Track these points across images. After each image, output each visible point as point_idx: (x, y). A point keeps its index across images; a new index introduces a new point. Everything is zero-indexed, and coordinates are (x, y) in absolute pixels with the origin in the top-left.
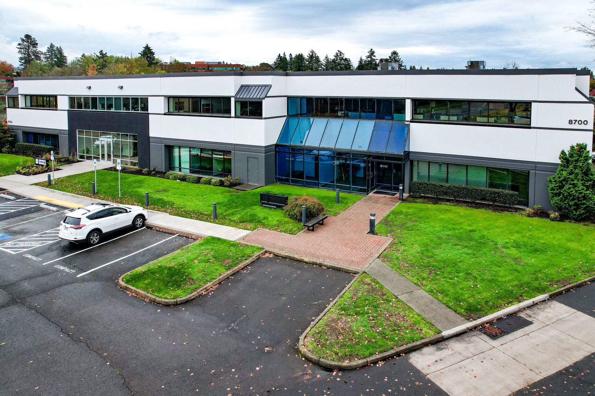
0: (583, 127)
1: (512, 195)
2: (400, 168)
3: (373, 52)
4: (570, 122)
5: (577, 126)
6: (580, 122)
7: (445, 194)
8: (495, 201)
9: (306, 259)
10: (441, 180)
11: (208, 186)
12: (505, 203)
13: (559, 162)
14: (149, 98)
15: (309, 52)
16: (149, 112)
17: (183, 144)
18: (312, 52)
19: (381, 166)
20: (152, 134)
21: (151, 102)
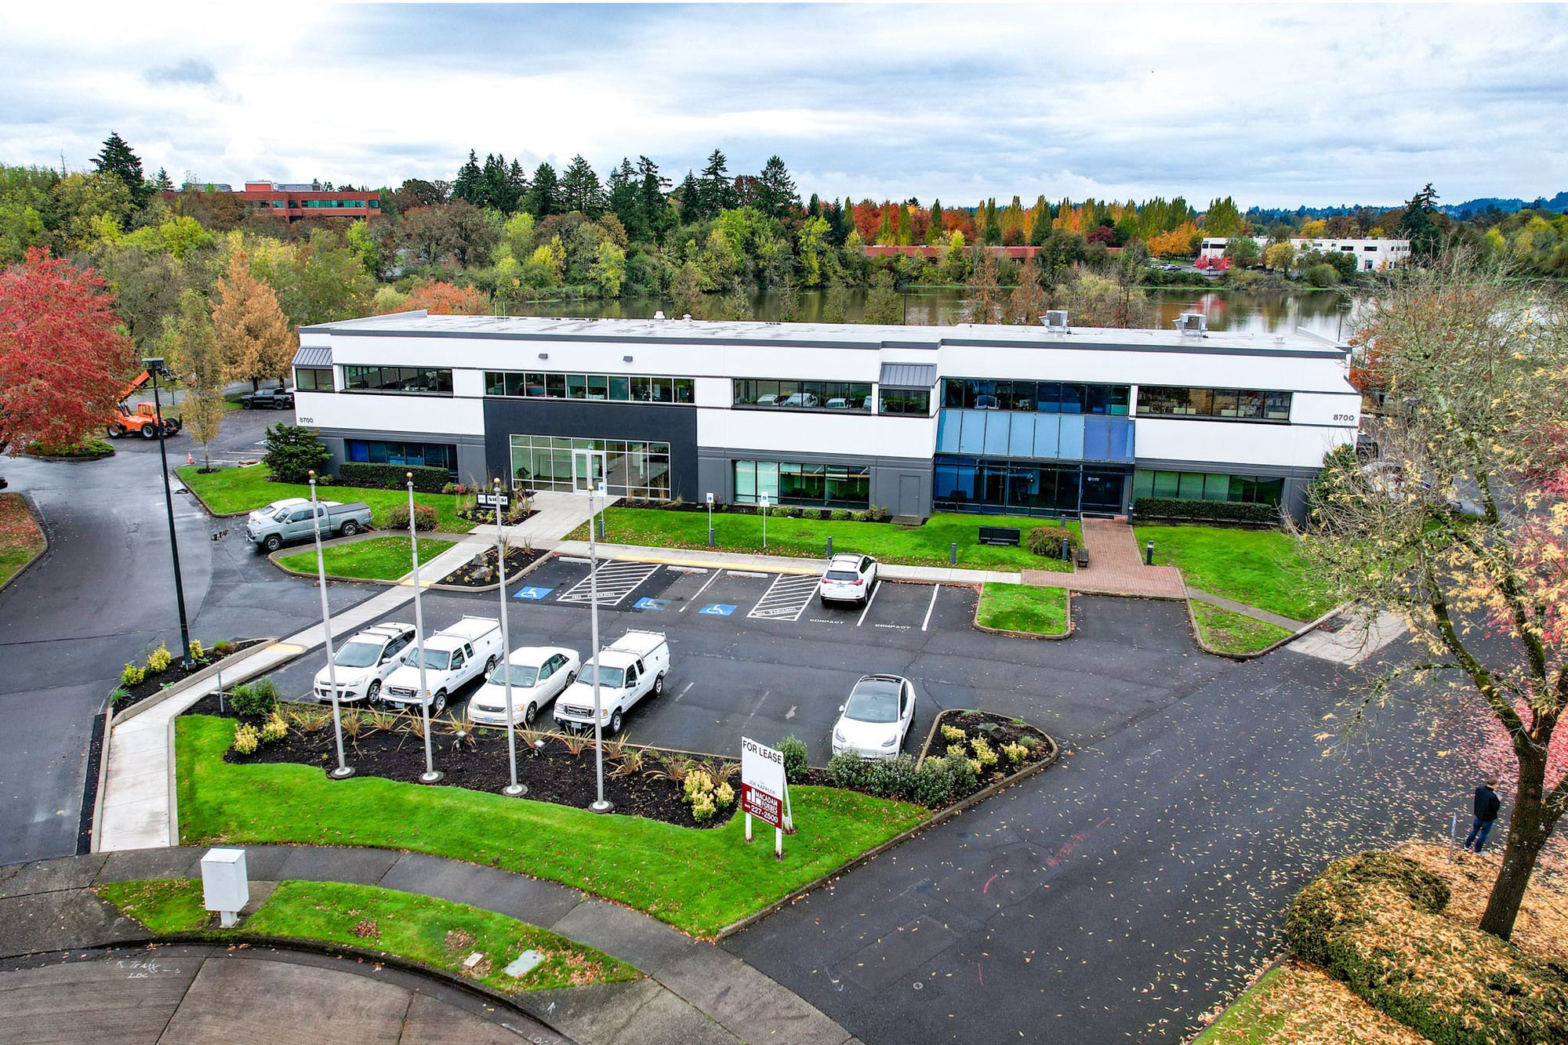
0: (1349, 423)
1: (1265, 510)
2: (1118, 482)
3: (720, 158)
4: (1336, 417)
5: (1342, 422)
6: (1346, 418)
7: (1182, 512)
8: (1241, 518)
9: (1122, 594)
10: (1169, 494)
11: (848, 523)
12: (1257, 519)
13: (1323, 466)
14: (697, 380)
15: (572, 163)
16: (698, 402)
17: (759, 457)
18: (580, 161)
19: (1090, 479)
20: (702, 442)
21: (700, 387)
